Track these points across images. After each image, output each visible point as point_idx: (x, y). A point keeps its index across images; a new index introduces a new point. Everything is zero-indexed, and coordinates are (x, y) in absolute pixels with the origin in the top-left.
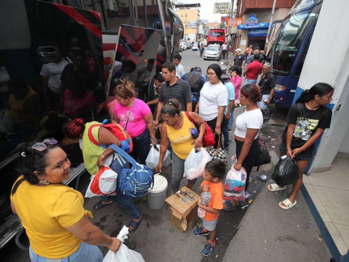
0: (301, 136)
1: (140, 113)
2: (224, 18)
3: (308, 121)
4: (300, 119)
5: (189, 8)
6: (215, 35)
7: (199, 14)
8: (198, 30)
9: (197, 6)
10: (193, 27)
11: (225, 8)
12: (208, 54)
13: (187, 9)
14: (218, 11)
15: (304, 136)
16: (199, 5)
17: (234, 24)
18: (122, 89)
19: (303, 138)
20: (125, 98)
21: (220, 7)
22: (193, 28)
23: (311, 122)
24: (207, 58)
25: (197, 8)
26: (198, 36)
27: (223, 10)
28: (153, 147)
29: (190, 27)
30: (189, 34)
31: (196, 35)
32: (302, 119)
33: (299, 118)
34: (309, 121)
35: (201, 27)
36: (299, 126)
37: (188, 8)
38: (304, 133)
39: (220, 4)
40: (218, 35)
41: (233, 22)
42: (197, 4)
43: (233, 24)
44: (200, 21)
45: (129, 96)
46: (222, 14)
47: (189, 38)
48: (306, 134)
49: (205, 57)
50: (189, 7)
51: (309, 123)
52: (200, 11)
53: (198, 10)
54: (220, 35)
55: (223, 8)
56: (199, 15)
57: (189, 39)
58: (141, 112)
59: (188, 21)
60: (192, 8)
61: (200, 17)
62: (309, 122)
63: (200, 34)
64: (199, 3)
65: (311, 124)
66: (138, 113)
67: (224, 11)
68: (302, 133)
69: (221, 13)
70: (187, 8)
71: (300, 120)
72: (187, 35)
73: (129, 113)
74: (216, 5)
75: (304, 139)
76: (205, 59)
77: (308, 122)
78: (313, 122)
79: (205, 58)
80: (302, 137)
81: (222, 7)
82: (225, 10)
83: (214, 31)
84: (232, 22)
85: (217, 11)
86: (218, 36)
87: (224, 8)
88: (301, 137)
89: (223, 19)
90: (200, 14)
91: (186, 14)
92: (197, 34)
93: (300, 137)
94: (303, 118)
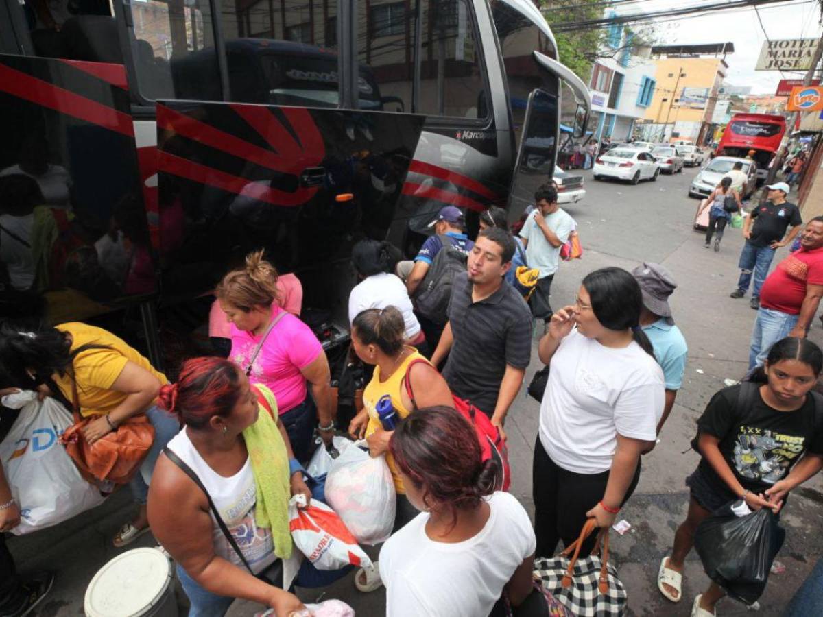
0: (760, 473)
1: (283, 358)
2: (788, 83)
3: (774, 438)
4: (750, 431)
5: (697, 56)
6: (749, 130)
7: (722, 72)
8: (709, 114)
9: (720, 51)
10: (693, 105)
11: (800, 55)
12: (704, 182)
13: (692, 57)
14: (771, 62)
15: (767, 473)
16: (729, 48)
17: (811, 103)
18: (239, 283)
19: (764, 477)
20: (246, 310)
21: (784, 53)
22: (693, 108)
23: (782, 443)
24: (698, 193)
25: (721, 56)
26: (706, 129)
27: (793, 60)
28: (323, 447)
29: (684, 103)
30: (679, 124)
31: (699, 127)
32: (754, 431)
33: (747, 430)
34: (777, 439)
35: (722, 106)
36: (749, 450)
37: (693, 54)
38: (765, 466)
39: (784, 45)
40: (761, 130)
41: (810, 98)
42: (722, 45)
43: (806, 104)
44: (722, 91)
45: (260, 304)
46: (785, 73)
47: (676, 131)
48: (773, 468)
49: (694, 189)
50: (697, 54)
51: (778, 445)
52: (728, 64)
53: (723, 62)
54: (765, 131)
55: (791, 54)
56: (722, 75)
57: (675, 135)
58: (288, 359)
59: (682, 89)
60: (704, 57)
61: (725, 79)
62: (777, 442)
63: (715, 125)
64: (731, 41)
65: (783, 445)
66: (276, 357)
67: (793, 63)
68: (759, 465)
69: (781, 70)
70: (689, 55)
71: (750, 434)
72: (674, 123)
73: (254, 350)
74: (770, 47)
75: (767, 480)
76: (692, 196)
77: (774, 442)
78: (788, 441)
79: (693, 191)
80: (763, 475)
81: (791, 52)
82: (796, 62)
83: (750, 119)
84: (806, 98)
85: (768, 64)
86: (760, 135)
87: (797, 55)
88: (760, 477)
89: (784, 87)
90: (726, 71)
91: (681, 69)
92: (704, 125)
93: (757, 475)
94: (758, 431)
